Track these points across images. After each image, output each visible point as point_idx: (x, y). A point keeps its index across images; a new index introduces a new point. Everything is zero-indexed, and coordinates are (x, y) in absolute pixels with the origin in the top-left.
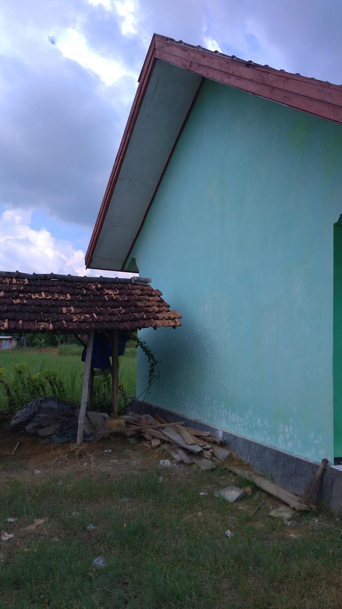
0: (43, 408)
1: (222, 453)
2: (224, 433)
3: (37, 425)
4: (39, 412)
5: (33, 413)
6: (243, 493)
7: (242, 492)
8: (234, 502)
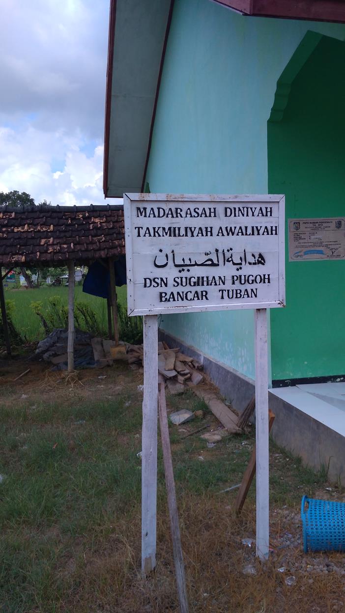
0: (62, 337)
1: (197, 377)
2: (204, 358)
3: (53, 354)
4: (57, 342)
5: (53, 343)
6: (193, 415)
7: (191, 415)
8: (179, 425)
